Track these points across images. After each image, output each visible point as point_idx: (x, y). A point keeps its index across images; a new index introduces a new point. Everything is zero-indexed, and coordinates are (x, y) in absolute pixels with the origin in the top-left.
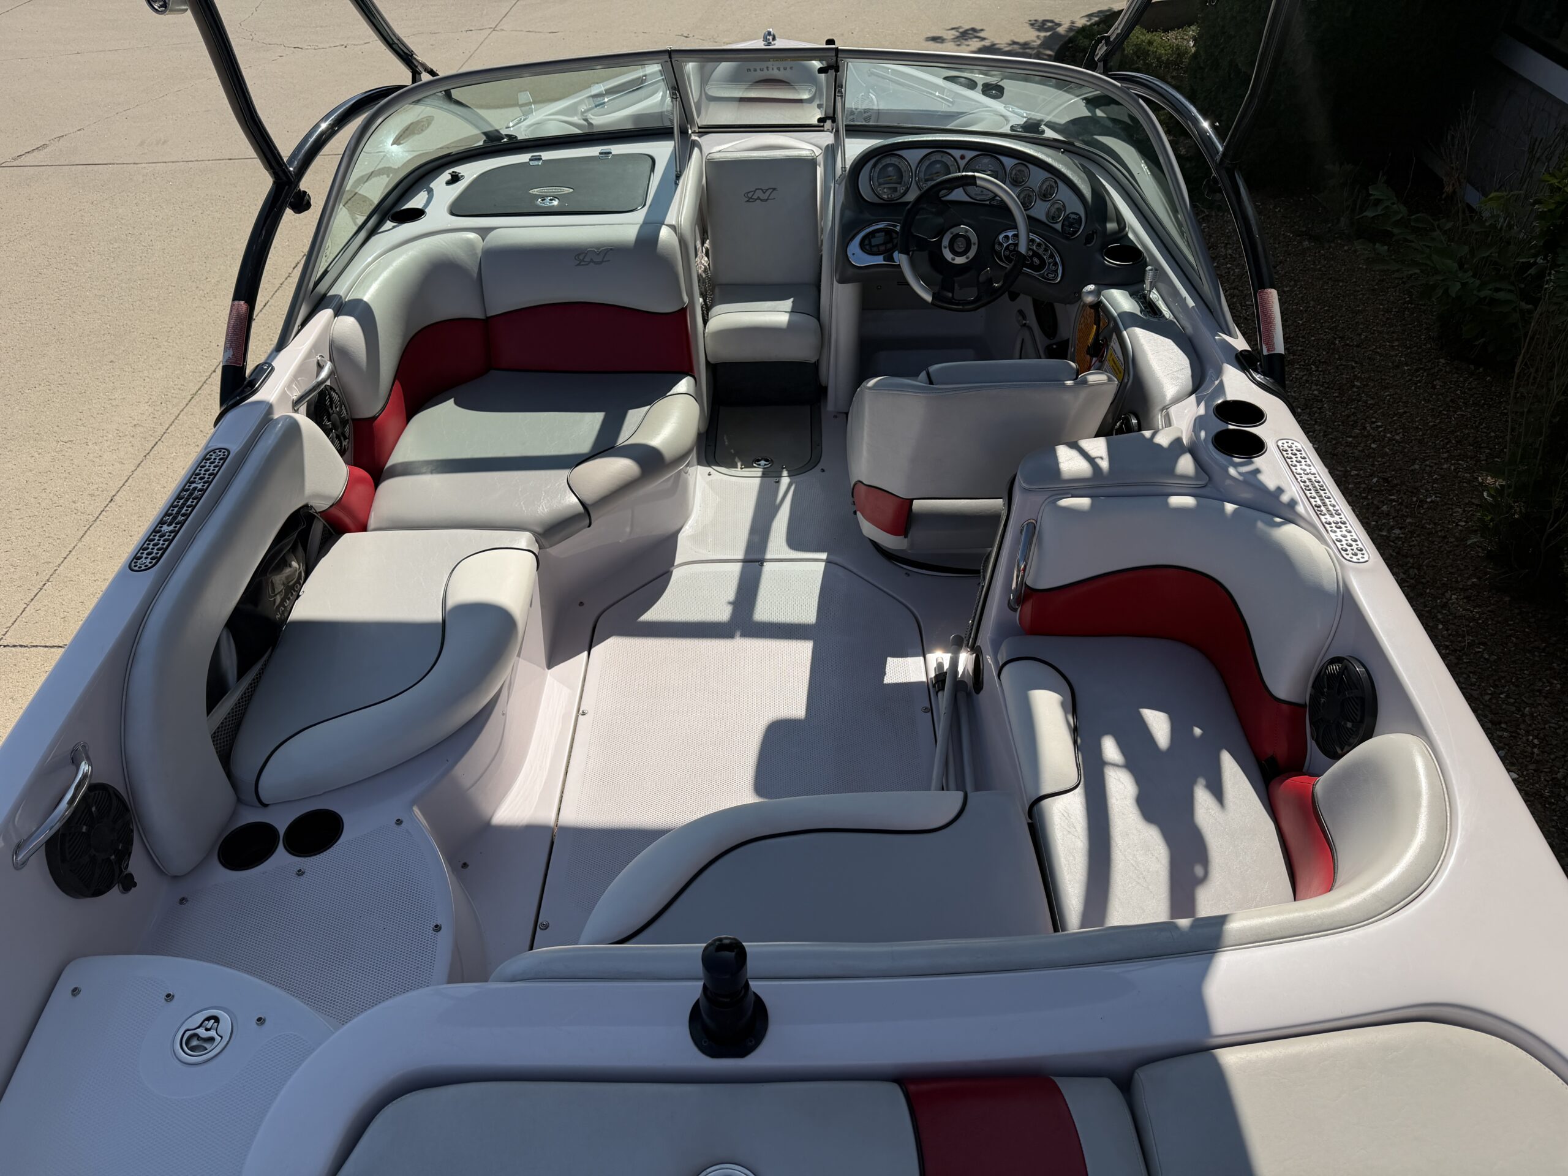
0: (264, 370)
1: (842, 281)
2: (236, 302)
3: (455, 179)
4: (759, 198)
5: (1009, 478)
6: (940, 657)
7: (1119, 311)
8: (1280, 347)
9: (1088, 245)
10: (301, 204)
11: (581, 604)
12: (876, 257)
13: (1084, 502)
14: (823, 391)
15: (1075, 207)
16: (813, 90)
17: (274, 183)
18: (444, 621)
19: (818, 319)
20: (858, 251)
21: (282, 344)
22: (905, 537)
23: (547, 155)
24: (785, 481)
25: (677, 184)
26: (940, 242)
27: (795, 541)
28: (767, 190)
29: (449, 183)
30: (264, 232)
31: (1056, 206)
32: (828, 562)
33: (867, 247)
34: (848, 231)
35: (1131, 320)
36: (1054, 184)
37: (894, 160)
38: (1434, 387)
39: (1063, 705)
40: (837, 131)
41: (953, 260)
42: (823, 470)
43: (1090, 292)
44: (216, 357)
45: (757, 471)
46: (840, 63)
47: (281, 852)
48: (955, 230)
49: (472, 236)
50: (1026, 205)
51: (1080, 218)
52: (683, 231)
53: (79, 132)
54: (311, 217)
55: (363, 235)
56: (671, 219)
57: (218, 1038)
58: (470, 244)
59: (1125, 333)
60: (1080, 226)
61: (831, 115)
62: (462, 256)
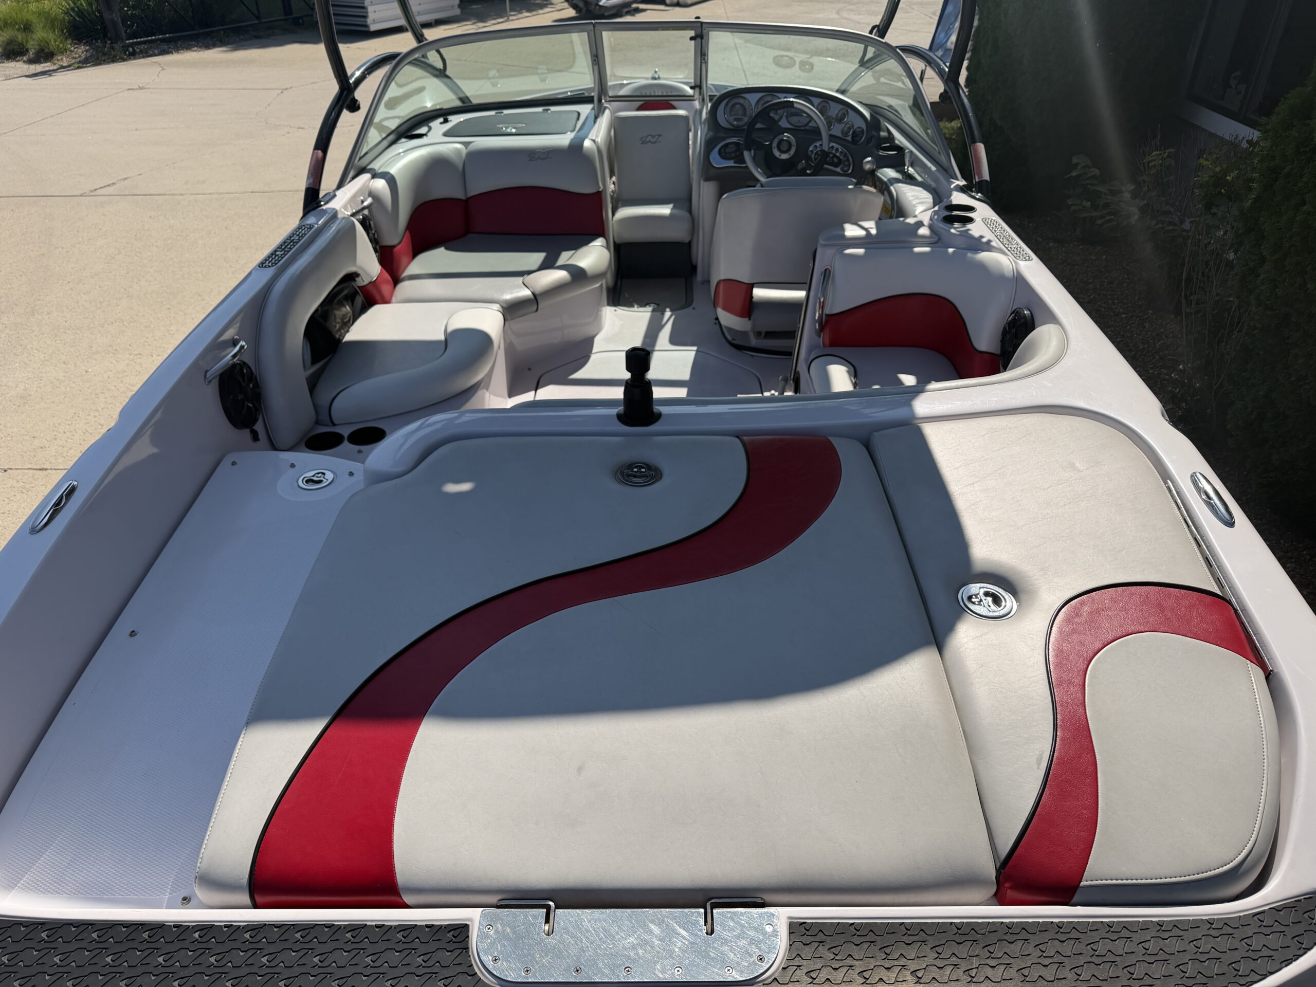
0: (331, 197)
1: (707, 179)
2: (316, 151)
3: (446, 121)
4: (650, 141)
5: (814, 249)
6: (773, 392)
7: (889, 177)
8: (986, 176)
9: (869, 146)
10: (354, 107)
11: (529, 369)
12: (728, 161)
13: (861, 251)
14: (694, 268)
15: (860, 124)
16: (687, 72)
17: (340, 88)
18: (446, 340)
19: (690, 211)
20: (717, 157)
21: (340, 185)
22: (750, 319)
23: (506, 112)
24: (668, 314)
25: (595, 122)
26: (771, 144)
27: (675, 340)
28: (655, 136)
29: (441, 123)
30: (333, 113)
31: (848, 126)
32: (697, 351)
33: (723, 154)
34: (709, 145)
35: (897, 181)
36: (846, 112)
37: (741, 101)
38: (1144, 327)
39: (848, 372)
40: (703, 100)
41: (780, 156)
42: (694, 308)
43: (868, 162)
44: (301, 183)
45: (649, 309)
46: (704, 31)
47: (346, 443)
48: (780, 137)
49: (459, 146)
50: (829, 124)
51: (863, 130)
52: (600, 145)
53: (139, 177)
54: (360, 116)
55: (385, 143)
56: (592, 135)
57: (325, 480)
58: (458, 151)
59: (892, 188)
60: (863, 135)
61: (698, 83)
62: (453, 157)
